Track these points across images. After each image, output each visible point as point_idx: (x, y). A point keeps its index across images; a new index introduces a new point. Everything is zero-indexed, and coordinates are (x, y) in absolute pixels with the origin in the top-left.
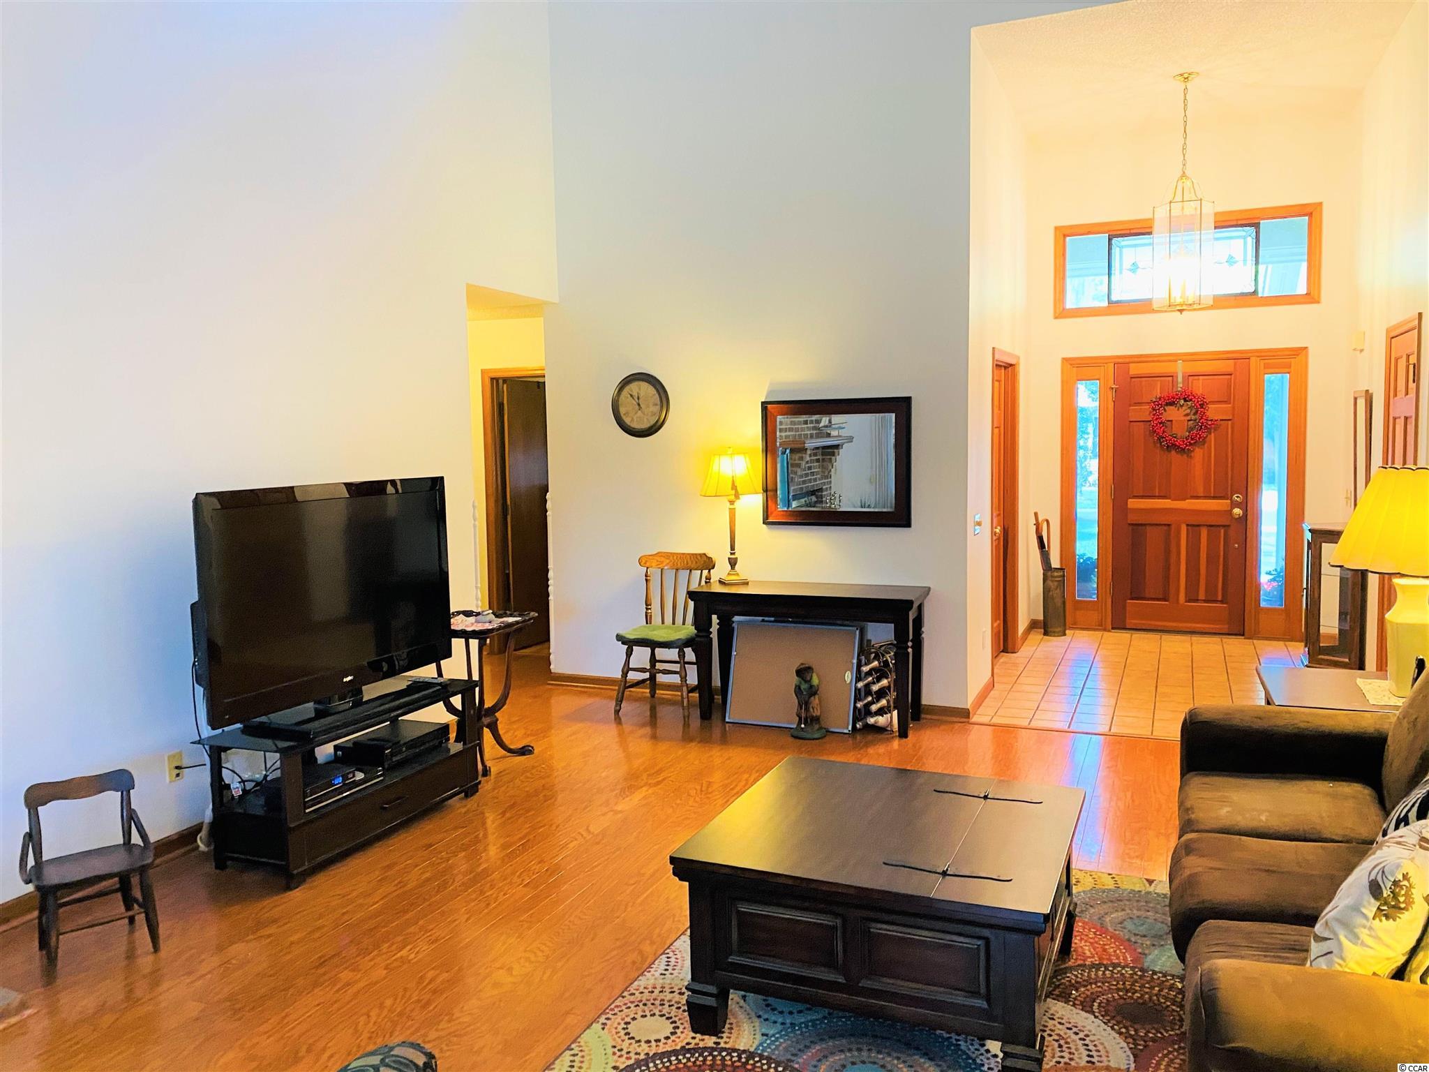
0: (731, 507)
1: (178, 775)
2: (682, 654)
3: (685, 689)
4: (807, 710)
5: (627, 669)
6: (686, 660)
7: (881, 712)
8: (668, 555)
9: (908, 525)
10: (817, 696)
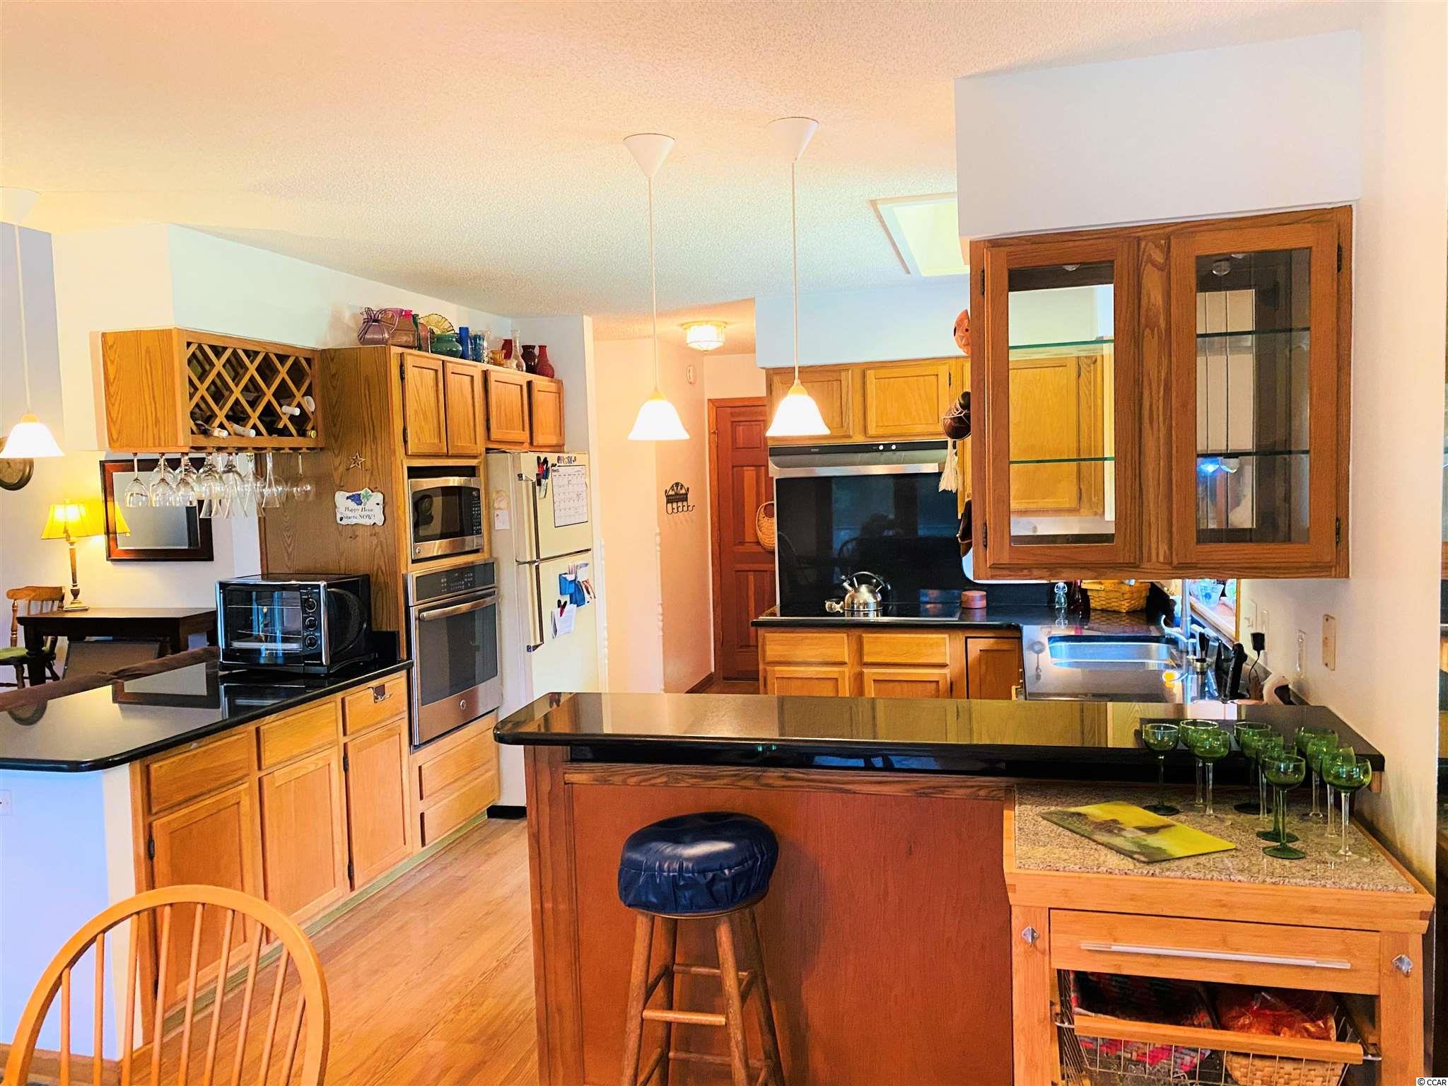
0: (71, 547)
9: (211, 558)
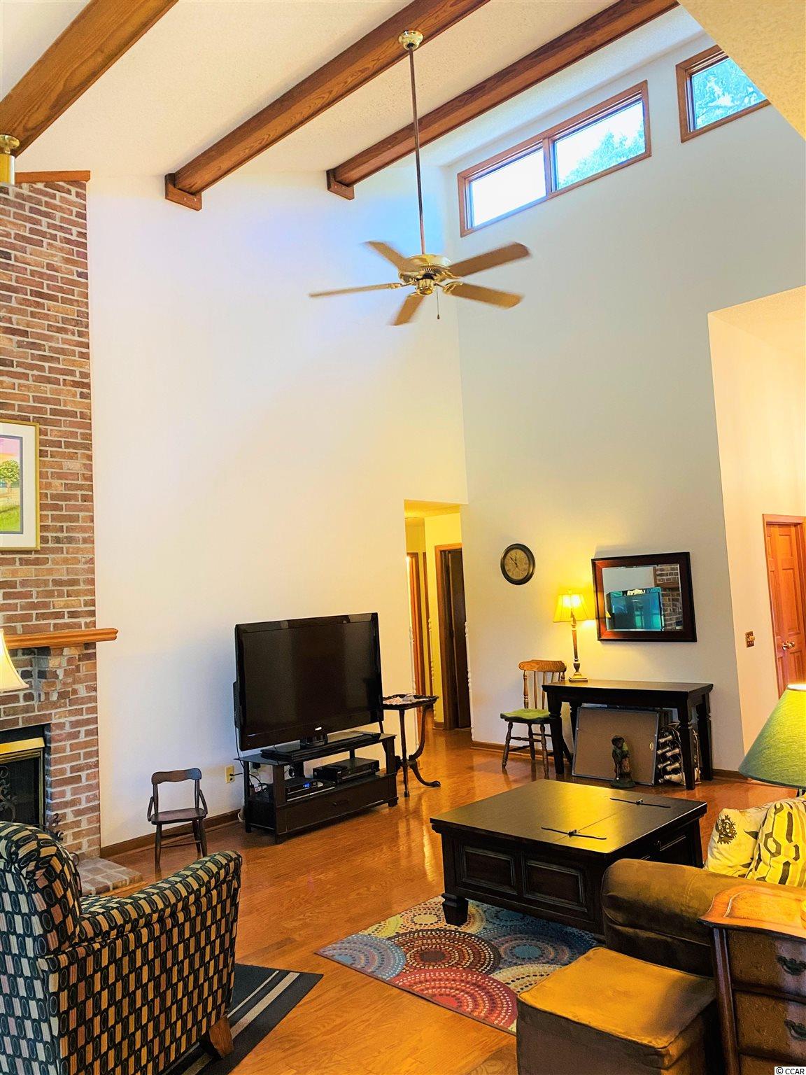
0: (573, 629)
1: (231, 779)
2: (543, 729)
3: (545, 754)
4: (620, 767)
5: (509, 738)
6: (545, 733)
7: (675, 771)
8: (538, 662)
9: (695, 639)
10: (627, 759)
